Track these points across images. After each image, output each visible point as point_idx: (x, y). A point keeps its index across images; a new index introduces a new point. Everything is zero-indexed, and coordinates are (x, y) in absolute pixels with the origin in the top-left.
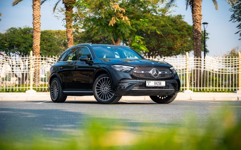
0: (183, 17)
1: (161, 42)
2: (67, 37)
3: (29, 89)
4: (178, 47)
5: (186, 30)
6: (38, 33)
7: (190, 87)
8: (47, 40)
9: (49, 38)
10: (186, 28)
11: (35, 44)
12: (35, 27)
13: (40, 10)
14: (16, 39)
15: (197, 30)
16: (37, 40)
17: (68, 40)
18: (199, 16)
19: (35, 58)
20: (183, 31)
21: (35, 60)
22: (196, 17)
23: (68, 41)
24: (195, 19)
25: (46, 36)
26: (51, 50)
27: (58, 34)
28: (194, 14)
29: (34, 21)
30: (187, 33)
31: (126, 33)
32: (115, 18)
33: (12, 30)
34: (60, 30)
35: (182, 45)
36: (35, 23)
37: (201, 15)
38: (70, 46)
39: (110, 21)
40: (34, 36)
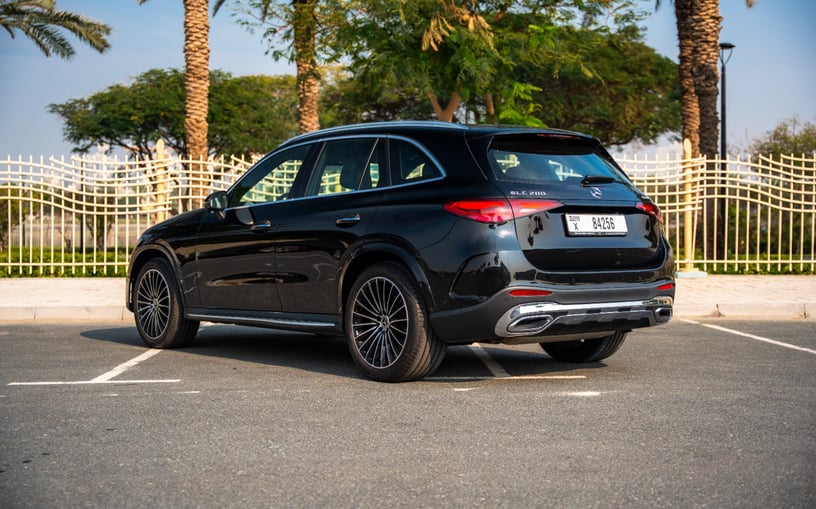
0: (641, 33)
1: (580, 107)
2: (302, 96)
4: (629, 119)
5: (652, 72)
6: (201, 81)
7: (696, 258)
8: (248, 103)
9: (255, 97)
10: (651, 63)
11: (193, 117)
12: (193, 63)
13: (206, 10)
14: (160, 102)
15: (704, 66)
16: (199, 102)
17: (302, 102)
18: (712, 20)
20: (643, 73)
22: (703, 23)
23: (302, 106)
24: (697, 31)
25: (246, 93)
26: (261, 131)
27: (282, 87)
28: (697, 14)
29: (187, 44)
30: (653, 80)
31: (479, 75)
32: (443, 22)
33: (153, 78)
34: (289, 76)
35: (639, 114)
36: (190, 50)
37: (717, 19)
38: (309, 122)
39: (425, 33)
40: (190, 91)
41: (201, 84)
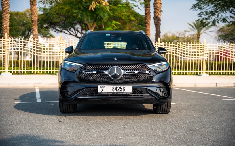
2: (32, 19)
3: (5, 72)
6: (7, 14)
11: (4, 25)
12: (4, 8)
15: (157, 17)
16: (6, 21)
17: (33, 21)
18: (160, 4)
19: (11, 40)
21: (11, 43)
22: (157, 5)
23: (32, 23)
24: (156, 7)
26: (12, 29)
28: (155, 2)
29: (2, 2)
31: (104, 17)
36: (3, 4)
37: (161, 3)
38: (34, 28)
39: (91, 5)
40: (3, 17)
41: (7, 15)
